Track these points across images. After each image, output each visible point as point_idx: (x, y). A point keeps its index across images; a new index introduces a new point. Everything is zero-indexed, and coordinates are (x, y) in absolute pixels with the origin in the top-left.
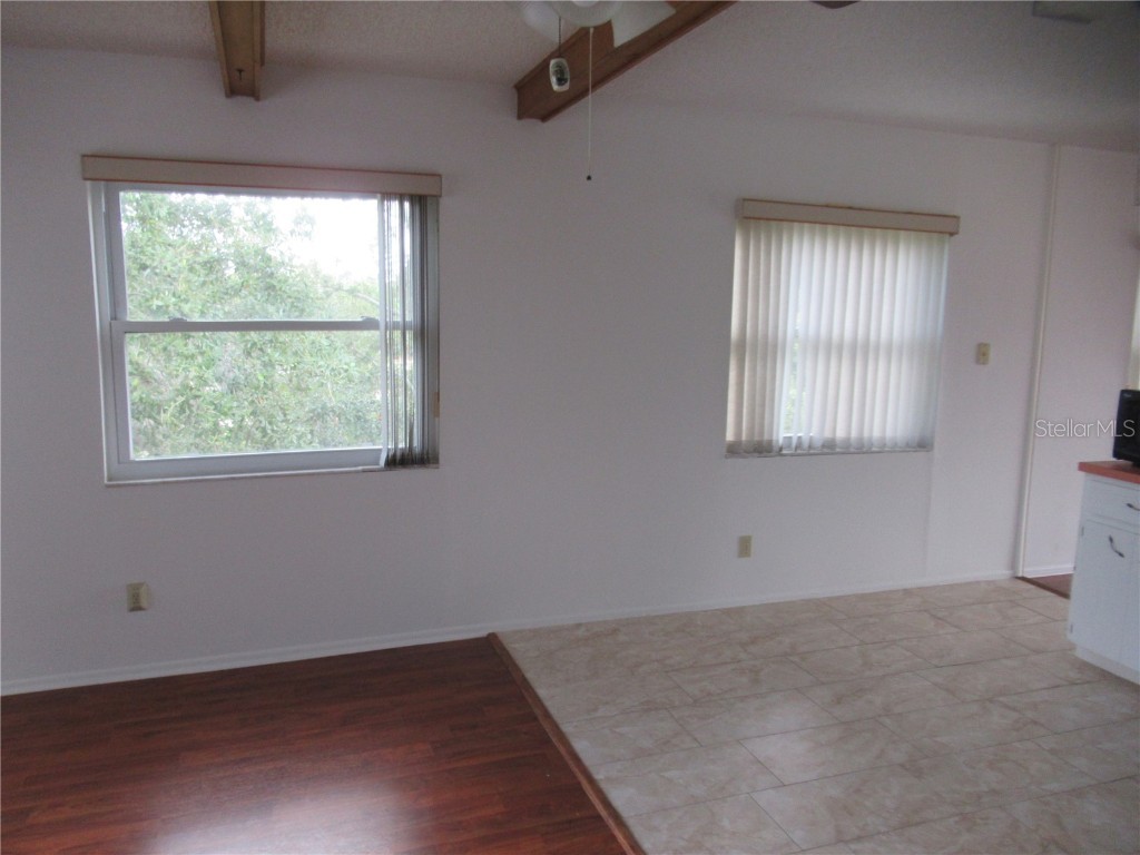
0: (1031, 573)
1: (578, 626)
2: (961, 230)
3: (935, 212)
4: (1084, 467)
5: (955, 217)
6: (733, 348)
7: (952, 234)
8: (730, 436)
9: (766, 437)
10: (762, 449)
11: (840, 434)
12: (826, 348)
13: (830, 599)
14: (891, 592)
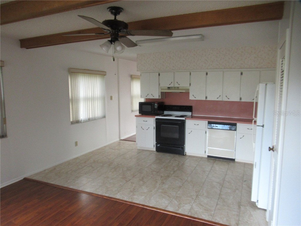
0: (122, 138)
1: (45, 170)
2: (107, 74)
3: (102, 71)
4: (136, 116)
5: (105, 72)
6: (70, 101)
7: (105, 75)
8: (71, 120)
9: (78, 119)
10: (78, 122)
11: (91, 117)
12: (87, 99)
13: (93, 151)
14: (102, 147)
